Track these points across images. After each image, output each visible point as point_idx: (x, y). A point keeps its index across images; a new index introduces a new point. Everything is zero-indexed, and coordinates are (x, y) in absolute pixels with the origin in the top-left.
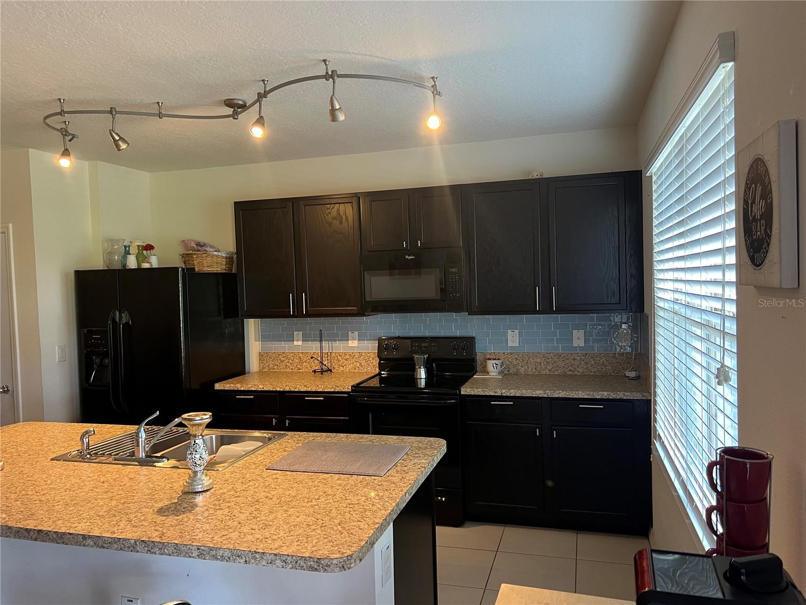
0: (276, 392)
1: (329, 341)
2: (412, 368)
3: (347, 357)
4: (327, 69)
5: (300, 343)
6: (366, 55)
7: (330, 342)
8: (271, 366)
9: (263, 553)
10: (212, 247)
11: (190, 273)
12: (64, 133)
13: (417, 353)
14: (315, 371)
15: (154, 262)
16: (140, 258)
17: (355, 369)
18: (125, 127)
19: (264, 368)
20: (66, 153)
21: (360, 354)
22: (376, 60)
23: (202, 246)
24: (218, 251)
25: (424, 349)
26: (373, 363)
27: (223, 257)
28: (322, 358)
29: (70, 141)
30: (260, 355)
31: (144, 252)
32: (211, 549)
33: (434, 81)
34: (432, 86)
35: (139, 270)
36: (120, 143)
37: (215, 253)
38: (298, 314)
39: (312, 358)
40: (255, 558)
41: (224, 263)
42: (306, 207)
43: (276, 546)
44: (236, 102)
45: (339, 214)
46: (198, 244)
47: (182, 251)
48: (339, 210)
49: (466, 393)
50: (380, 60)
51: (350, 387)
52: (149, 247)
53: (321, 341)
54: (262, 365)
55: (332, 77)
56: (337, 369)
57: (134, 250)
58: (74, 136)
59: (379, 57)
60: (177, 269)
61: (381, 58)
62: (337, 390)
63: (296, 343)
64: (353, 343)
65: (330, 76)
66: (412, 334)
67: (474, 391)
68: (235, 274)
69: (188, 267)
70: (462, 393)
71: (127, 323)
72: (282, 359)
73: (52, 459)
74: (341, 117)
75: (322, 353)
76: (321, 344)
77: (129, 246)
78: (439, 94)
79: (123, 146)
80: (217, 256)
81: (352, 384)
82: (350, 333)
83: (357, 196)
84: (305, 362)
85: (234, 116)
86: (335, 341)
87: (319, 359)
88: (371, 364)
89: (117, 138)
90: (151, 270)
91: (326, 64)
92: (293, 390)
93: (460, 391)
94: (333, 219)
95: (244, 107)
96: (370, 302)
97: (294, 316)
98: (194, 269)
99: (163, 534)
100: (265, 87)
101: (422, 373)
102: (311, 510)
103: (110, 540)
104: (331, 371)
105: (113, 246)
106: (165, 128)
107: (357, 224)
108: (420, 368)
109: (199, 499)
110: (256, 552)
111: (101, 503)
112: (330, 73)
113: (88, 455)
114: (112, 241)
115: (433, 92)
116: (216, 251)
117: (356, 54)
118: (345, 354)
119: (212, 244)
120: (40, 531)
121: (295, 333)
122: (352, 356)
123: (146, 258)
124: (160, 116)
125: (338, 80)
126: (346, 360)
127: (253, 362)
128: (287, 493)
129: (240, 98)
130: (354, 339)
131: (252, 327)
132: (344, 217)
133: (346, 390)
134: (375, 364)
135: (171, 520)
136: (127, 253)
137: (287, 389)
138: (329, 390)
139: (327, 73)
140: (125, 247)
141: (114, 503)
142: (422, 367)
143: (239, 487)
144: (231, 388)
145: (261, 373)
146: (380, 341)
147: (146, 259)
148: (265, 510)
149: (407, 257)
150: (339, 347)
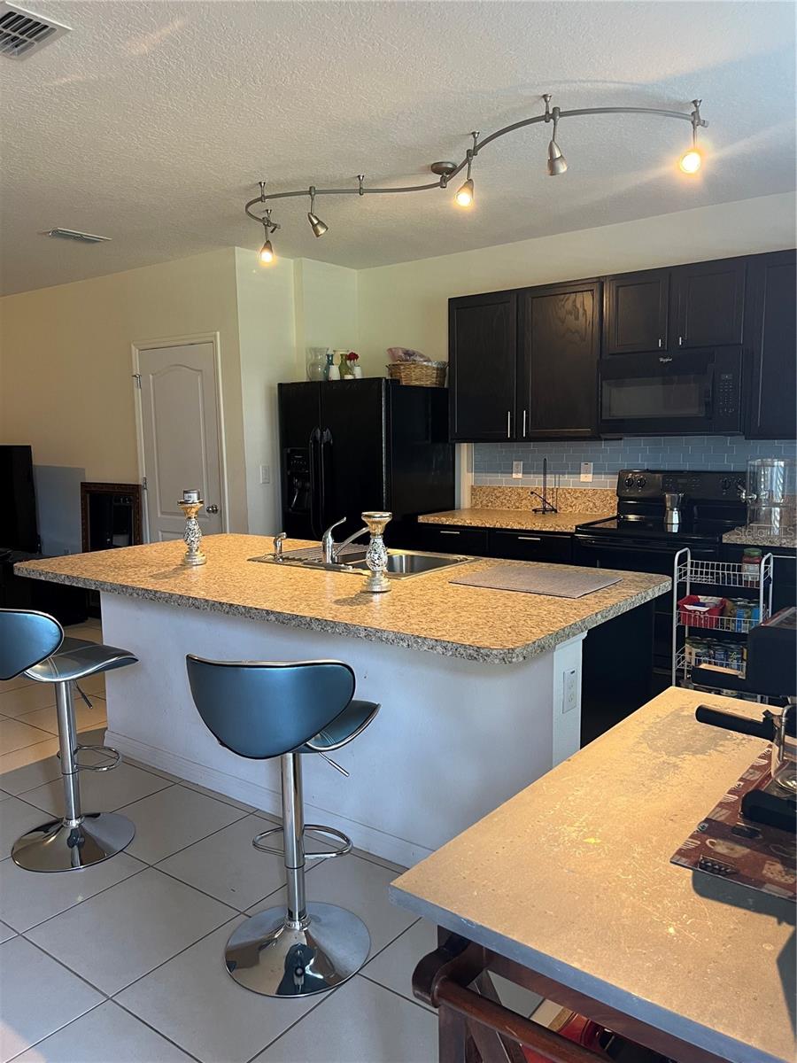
0: (486, 528)
1: (555, 474)
2: (663, 513)
3: (578, 494)
4: (547, 106)
5: (520, 476)
6: (597, 81)
7: (557, 476)
8: (485, 502)
9: (425, 638)
10: (422, 356)
11: (394, 384)
12: (267, 223)
13: (669, 491)
14: (535, 510)
15: (358, 373)
16: (344, 369)
18: (324, 208)
19: (476, 505)
20: (268, 245)
21: (595, 492)
22: (612, 86)
23: (410, 355)
24: (428, 360)
25: (680, 486)
26: (610, 503)
27: (434, 369)
28: (545, 495)
29: (272, 232)
30: (473, 489)
31: (348, 362)
32: (377, 630)
33: (696, 106)
34: (693, 114)
35: (342, 381)
36: (319, 228)
37: (425, 363)
38: (516, 438)
39: (532, 493)
40: (417, 642)
41: (435, 375)
42: (534, 300)
43: (439, 634)
44: (444, 165)
45: (575, 306)
46: (407, 353)
47: (389, 362)
48: (575, 301)
49: (729, 542)
50: (617, 85)
51: (574, 528)
52: (353, 357)
53: (545, 474)
54: (474, 501)
55: (553, 117)
56: (564, 510)
57: (337, 360)
58: (276, 226)
59: (614, 82)
60: (379, 379)
61: (618, 83)
62: (558, 529)
63: (514, 476)
64: (586, 478)
65: (551, 116)
66: (666, 467)
67: (740, 539)
68: (447, 389)
69: (394, 378)
70: (724, 541)
71: (328, 442)
72: (498, 495)
73: (249, 560)
74: (562, 168)
75: (545, 489)
76: (545, 478)
77: (332, 356)
78: (704, 124)
79: (322, 231)
80: (427, 367)
81: (577, 524)
82: (583, 464)
83: (600, 282)
84: (525, 499)
85: (442, 184)
86: (564, 474)
87: (542, 496)
88: (607, 505)
89: (316, 222)
90: (355, 380)
91: (546, 101)
92: (504, 527)
93: (721, 539)
94: (567, 313)
95: (453, 171)
96: (608, 421)
97: (511, 440)
98: (399, 381)
99: (336, 616)
100: (475, 141)
101: (675, 518)
102: (486, 615)
103: (289, 617)
104: (556, 511)
105: (316, 356)
106: (368, 208)
107: (597, 319)
108: (673, 510)
109: (376, 598)
110: (418, 637)
111: (286, 592)
112: (551, 112)
113: (282, 559)
114: (315, 351)
115: (693, 123)
116: (425, 361)
117: (584, 82)
118: (575, 491)
119: (422, 352)
120: (232, 605)
121: (515, 463)
122: (584, 493)
123: (349, 368)
124: (361, 191)
125: (560, 120)
126: (576, 498)
127: (464, 497)
128: (465, 601)
129: (449, 160)
130: (587, 472)
131: (465, 454)
132: (581, 311)
133: (569, 531)
134: (612, 505)
135: (347, 608)
136: (330, 363)
137: (498, 526)
138: (547, 529)
139: (547, 112)
140: (328, 356)
141: (297, 593)
142: (675, 509)
143: (417, 592)
144: (436, 522)
145: (473, 510)
146: (622, 474)
147: (350, 370)
148: (437, 610)
149: (661, 360)
150: (568, 481)
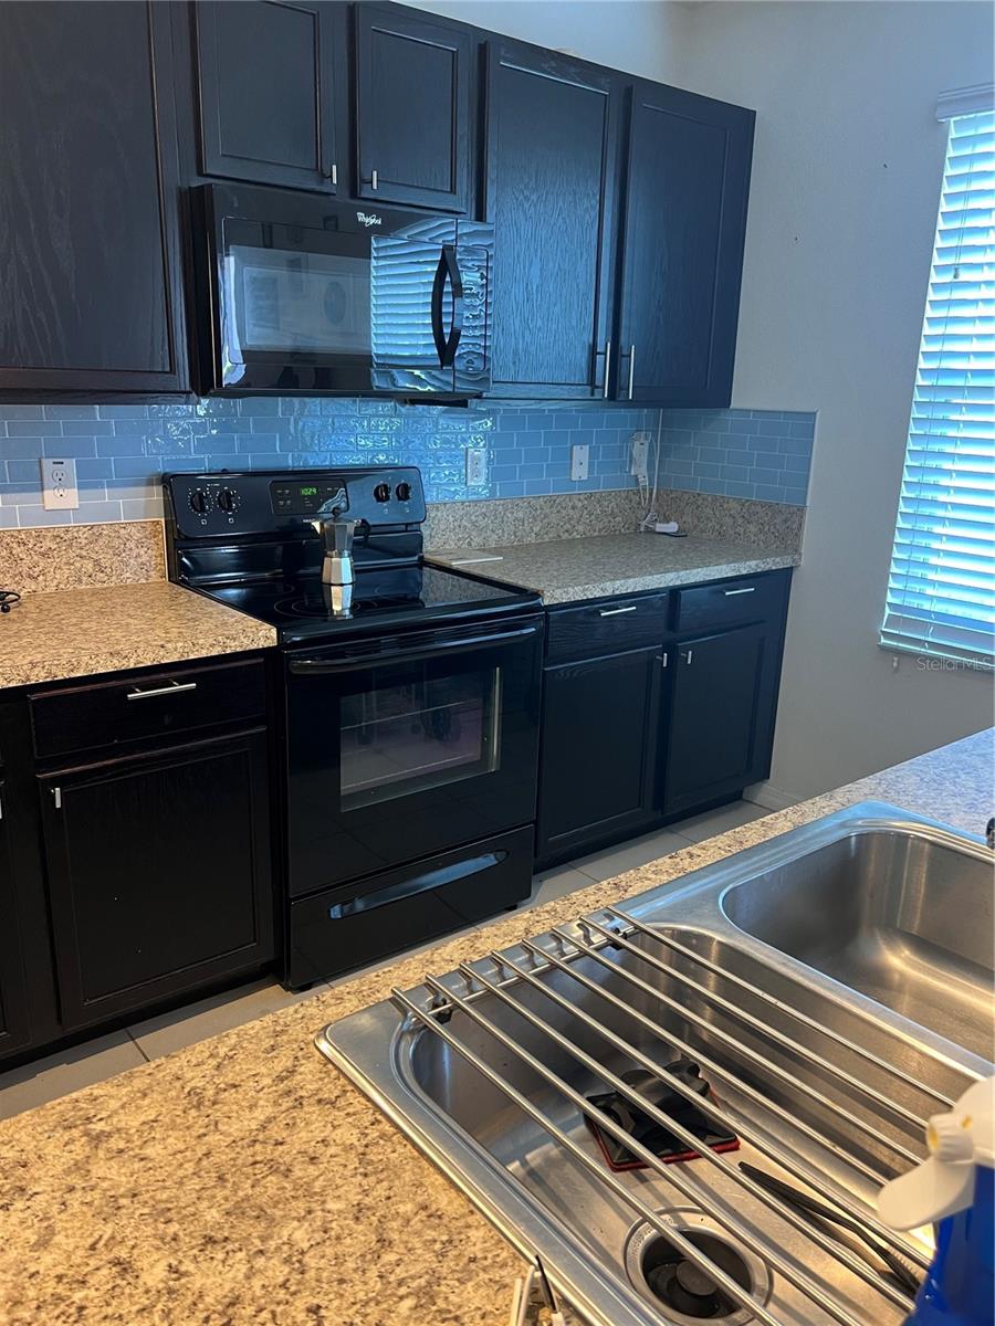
3: (48, 544)
17: (80, 581)
21: (96, 534)
26: (138, 556)
64: (62, 498)
67: (567, 593)
82: (47, 464)
88: (132, 561)
101: (342, 569)
108: (334, 555)
118: (39, 536)
122: (65, 540)
126: (42, 554)
130: (61, 484)
134: (145, 558)
142: (346, 553)
146: (174, 483)
149: (361, 217)
150: (7, 513)
